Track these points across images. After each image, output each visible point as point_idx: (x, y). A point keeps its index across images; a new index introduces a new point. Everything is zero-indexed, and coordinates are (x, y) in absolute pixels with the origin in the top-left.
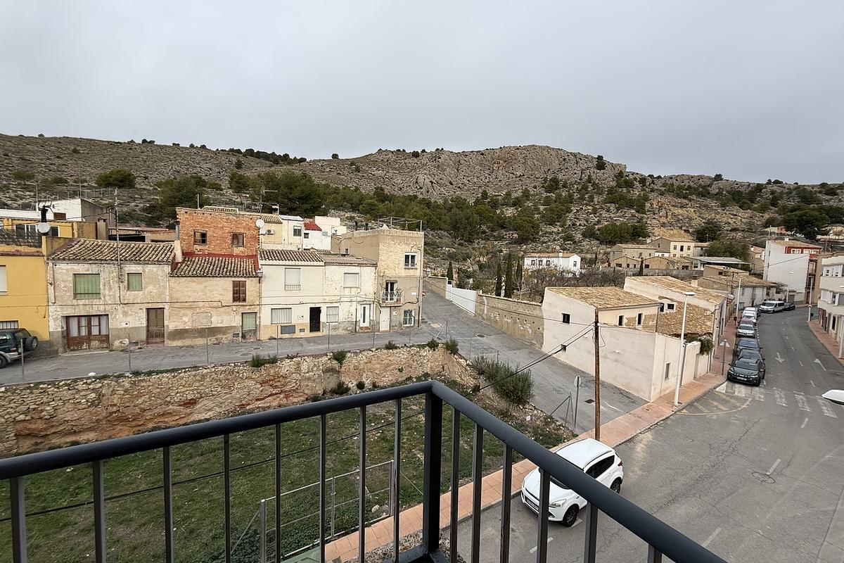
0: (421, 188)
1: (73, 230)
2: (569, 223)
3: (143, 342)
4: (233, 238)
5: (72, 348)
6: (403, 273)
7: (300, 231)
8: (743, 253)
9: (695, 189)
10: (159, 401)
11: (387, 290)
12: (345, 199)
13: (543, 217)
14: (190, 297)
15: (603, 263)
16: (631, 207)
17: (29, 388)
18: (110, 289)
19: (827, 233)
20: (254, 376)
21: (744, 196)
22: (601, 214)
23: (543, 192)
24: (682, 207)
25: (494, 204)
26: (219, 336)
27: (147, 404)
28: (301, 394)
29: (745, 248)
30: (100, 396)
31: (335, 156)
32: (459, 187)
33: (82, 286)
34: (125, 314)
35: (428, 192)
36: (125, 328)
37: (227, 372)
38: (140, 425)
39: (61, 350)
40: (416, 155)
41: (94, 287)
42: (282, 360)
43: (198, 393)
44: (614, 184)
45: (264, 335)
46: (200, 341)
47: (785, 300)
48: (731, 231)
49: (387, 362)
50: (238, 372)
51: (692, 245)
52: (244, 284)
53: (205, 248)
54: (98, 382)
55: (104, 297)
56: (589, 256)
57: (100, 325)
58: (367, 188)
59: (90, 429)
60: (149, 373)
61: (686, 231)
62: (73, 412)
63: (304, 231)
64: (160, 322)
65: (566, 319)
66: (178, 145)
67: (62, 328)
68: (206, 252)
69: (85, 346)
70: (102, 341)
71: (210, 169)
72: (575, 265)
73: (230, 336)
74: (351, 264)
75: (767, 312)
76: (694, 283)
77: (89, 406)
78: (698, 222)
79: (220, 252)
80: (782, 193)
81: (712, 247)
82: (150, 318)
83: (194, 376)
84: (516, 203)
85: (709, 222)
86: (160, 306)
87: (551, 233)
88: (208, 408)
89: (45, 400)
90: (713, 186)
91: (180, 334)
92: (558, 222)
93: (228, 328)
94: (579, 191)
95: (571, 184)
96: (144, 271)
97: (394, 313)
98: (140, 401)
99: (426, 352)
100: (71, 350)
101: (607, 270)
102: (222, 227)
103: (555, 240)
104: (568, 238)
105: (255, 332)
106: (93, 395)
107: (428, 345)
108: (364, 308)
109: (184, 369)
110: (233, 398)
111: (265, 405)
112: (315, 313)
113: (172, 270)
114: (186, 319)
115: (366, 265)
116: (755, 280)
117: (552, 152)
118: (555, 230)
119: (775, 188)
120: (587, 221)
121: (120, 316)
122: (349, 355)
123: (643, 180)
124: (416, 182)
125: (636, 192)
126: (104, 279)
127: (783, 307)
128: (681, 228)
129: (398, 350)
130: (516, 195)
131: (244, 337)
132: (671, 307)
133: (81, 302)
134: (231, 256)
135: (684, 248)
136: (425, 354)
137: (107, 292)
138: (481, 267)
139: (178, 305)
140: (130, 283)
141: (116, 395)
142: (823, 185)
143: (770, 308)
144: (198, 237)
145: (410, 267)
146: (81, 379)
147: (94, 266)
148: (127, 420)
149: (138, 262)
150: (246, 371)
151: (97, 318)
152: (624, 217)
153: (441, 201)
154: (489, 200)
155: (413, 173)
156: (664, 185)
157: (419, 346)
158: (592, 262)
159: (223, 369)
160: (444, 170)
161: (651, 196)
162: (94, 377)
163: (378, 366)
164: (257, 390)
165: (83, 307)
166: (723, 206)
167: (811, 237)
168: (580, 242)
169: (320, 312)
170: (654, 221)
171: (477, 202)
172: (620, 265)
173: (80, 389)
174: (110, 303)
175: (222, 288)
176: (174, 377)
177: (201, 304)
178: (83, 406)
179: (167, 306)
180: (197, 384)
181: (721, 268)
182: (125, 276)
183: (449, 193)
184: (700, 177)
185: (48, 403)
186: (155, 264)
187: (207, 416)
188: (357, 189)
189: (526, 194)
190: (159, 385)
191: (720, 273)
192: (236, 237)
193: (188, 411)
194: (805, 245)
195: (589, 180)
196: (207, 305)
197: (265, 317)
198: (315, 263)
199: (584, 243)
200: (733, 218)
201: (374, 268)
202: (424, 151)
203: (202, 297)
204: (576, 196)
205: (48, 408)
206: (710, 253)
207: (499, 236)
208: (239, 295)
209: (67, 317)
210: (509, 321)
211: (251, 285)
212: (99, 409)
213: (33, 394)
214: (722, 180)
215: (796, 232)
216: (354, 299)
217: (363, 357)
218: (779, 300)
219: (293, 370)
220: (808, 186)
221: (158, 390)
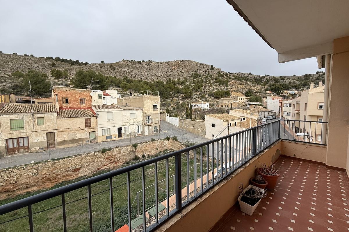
0: (143, 77)
1: (2, 99)
2: (203, 91)
3: (45, 147)
4: (80, 101)
5: (10, 153)
6: (153, 112)
7: (101, 96)
8: (260, 100)
9: (244, 78)
10: (64, 170)
11: (147, 119)
12: (112, 81)
13: (193, 88)
14: (66, 127)
15: (216, 105)
16: (223, 84)
17: (4, 171)
18: (29, 125)
19: (283, 93)
20: (103, 156)
21: (258, 80)
22: (213, 87)
23: (192, 78)
24: (240, 84)
25: (174, 83)
26: (80, 142)
27: (59, 172)
28: (121, 162)
29: (261, 98)
30: (38, 171)
31: (103, 62)
32: (159, 77)
33: (14, 125)
34: (37, 136)
35: (146, 78)
36: (37, 142)
37: (92, 156)
38: (56, 182)
39: (5, 154)
40: (140, 62)
41: (20, 124)
42: (113, 149)
43: (80, 165)
44: (217, 76)
45: (99, 140)
46: (72, 145)
47: (273, 115)
48: (256, 93)
49: (152, 146)
50: (96, 155)
51: (245, 98)
52: (90, 120)
53: (68, 105)
54: (37, 165)
55: (26, 129)
56: (211, 103)
57: (23, 142)
58: (120, 77)
59: (34, 186)
60: (59, 159)
61: (242, 93)
62: (26, 179)
63: (103, 96)
64: (53, 139)
65: (213, 125)
66: (17, 54)
67: (5, 144)
68: (69, 107)
69: (16, 152)
70: (25, 149)
71: (38, 67)
72: (207, 107)
73: (85, 142)
74: (133, 110)
75: (269, 120)
76: (249, 111)
77: (33, 176)
78: (245, 90)
79: (75, 107)
80: (269, 79)
81: (251, 99)
82: (48, 137)
83: (79, 158)
84: (183, 83)
85: (249, 90)
86: (53, 131)
87: (197, 95)
88: (85, 171)
89: (12, 175)
90: (249, 77)
91: (62, 143)
92: (199, 90)
93: (83, 139)
94: (205, 78)
95: (202, 76)
96: (45, 116)
97: (150, 128)
98: (56, 171)
99: (166, 141)
100: (9, 154)
101: (218, 108)
102: (75, 96)
103: (198, 97)
104: (203, 96)
105: (95, 139)
106: (35, 171)
107: (166, 139)
108: (139, 126)
109: (73, 156)
110: (95, 166)
111: (107, 168)
112: (120, 130)
113: (58, 115)
114: (65, 136)
115: (138, 110)
116: (265, 109)
117: (194, 63)
118: (198, 93)
119: (267, 78)
120: (209, 90)
121: (34, 137)
122: (138, 145)
123: (227, 75)
124: (141, 74)
125: (225, 79)
126: (25, 121)
127: (273, 118)
128: (240, 92)
129: (156, 141)
130: (182, 80)
131: (90, 142)
132: (244, 119)
133: (14, 132)
134: (80, 108)
135: (243, 99)
136: (165, 142)
137: (27, 127)
138: (174, 109)
139: (61, 130)
140: (38, 122)
141: (45, 169)
142: (281, 77)
143: (269, 118)
144: (65, 100)
145: (155, 110)
146: (29, 165)
147: (20, 115)
148: (51, 180)
149: (42, 113)
150: (100, 154)
151: (22, 138)
152: (221, 88)
153: (152, 82)
154: (172, 82)
155: (139, 70)
156: (234, 76)
157: (163, 139)
158: (213, 105)
159: (90, 154)
160: (152, 69)
161: (230, 80)
162: (34, 163)
163: (149, 148)
164: (104, 161)
165: (15, 134)
166: (253, 84)
167: (278, 94)
168: (207, 98)
169: (122, 129)
170: (232, 89)
171: (167, 83)
172: (222, 106)
173: (29, 169)
174: (29, 131)
175: (80, 122)
176: (70, 160)
177: (71, 129)
178: (31, 176)
179: (56, 131)
180: (80, 162)
181: (255, 105)
182: (35, 119)
183: (156, 79)
184: (245, 74)
185: (14, 177)
186: (50, 113)
187: (85, 174)
188: (115, 77)
189: (186, 79)
190: (64, 163)
191: (254, 107)
192: (81, 100)
193: (77, 173)
194: (278, 97)
195: (208, 74)
196: (74, 129)
197: (99, 133)
198: (119, 110)
199: (209, 98)
200: (256, 88)
201: (142, 111)
202: (143, 61)
203: (72, 126)
204: (204, 80)
205: (14, 179)
206: (251, 100)
207: (177, 96)
208: (88, 124)
209: (7, 139)
210: (192, 128)
211: (93, 120)
212: (38, 177)
213: (6, 173)
214: (251, 74)
215: (274, 93)
216: (135, 123)
217: (144, 145)
218: (272, 115)
219: (118, 152)
220: (277, 77)
221: (63, 166)
